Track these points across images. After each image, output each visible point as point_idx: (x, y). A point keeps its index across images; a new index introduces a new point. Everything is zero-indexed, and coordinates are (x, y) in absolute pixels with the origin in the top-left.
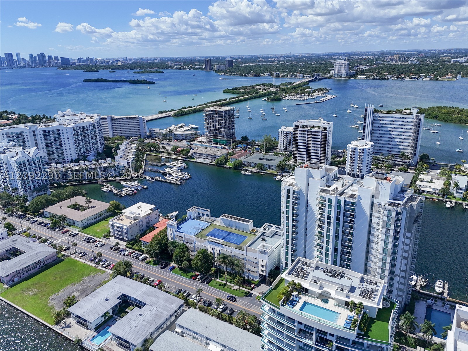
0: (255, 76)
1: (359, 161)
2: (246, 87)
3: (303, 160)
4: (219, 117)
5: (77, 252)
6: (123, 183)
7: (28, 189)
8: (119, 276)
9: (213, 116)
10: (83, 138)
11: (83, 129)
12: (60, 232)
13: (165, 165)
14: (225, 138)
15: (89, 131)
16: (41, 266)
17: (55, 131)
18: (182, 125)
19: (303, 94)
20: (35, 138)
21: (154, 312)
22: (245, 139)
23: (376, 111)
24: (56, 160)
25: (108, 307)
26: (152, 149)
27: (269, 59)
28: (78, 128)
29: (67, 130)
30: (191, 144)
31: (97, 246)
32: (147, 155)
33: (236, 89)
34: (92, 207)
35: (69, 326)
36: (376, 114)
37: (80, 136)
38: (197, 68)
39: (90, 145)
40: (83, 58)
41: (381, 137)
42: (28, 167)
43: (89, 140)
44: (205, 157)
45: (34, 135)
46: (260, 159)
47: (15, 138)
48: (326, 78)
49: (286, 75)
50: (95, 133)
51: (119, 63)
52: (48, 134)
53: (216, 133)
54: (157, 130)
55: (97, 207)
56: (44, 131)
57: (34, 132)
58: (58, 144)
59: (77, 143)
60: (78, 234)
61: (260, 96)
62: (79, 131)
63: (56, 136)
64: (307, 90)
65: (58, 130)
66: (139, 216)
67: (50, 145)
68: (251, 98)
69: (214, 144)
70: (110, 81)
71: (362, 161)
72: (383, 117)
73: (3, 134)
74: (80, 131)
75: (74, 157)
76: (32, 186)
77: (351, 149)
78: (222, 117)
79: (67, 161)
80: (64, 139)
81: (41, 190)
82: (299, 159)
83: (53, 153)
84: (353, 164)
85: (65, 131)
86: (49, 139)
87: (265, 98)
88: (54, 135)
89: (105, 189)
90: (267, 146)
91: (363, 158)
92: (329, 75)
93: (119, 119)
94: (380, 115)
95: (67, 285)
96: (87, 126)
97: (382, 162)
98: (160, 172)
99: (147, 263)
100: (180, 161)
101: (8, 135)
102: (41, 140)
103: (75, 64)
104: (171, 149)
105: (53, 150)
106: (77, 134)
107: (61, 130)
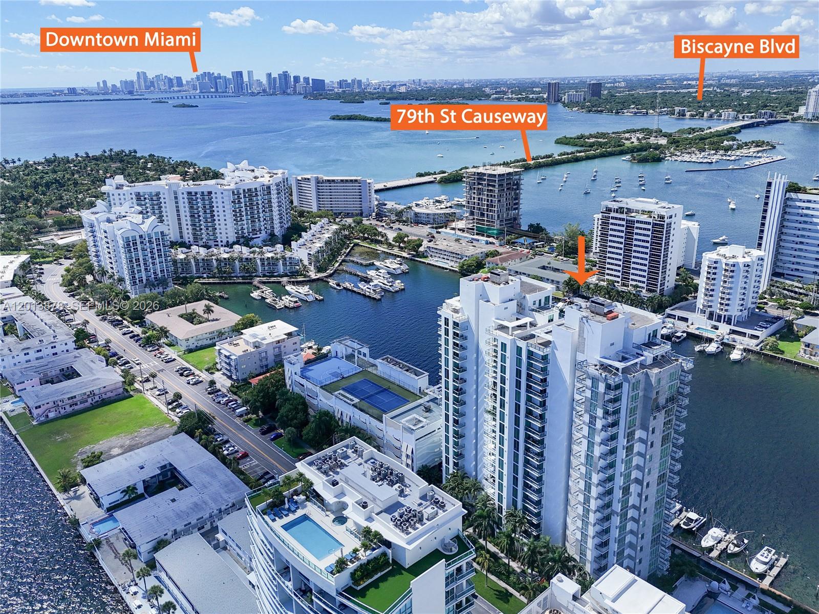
0: (636, 113)
1: (724, 287)
2: (603, 135)
3: (615, 276)
4: (489, 185)
5: (156, 387)
6: (288, 288)
7: (137, 281)
8: (183, 433)
9: (479, 184)
10: (248, 208)
11: (250, 193)
12: (153, 353)
13: (373, 264)
14: (497, 225)
15: (259, 198)
16: (94, 401)
17: (206, 193)
18: (443, 197)
19: (713, 152)
20: (177, 203)
21: (195, 499)
22: (536, 231)
23: (793, 188)
24: (204, 240)
25: (137, 479)
26: (366, 235)
27: (685, 83)
28: (241, 191)
29: (222, 193)
30: (438, 232)
31: (189, 383)
32: (356, 245)
33: (582, 137)
34: (213, 320)
35: (78, 498)
36: (793, 195)
37: (243, 205)
38: (533, 98)
39: (259, 220)
40: (346, 81)
41: (802, 243)
42: (139, 247)
43: (258, 212)
44: (445, 257)
45: (176, 198)
46: (544, 268)
47: (147, 201)
48: (787, 121)
49: (700, 113)
50: (270, 202)
51: (403, 89)
52: (194, 198)
53: (483, 215)
54: (390, 205)
55: (221, 321)
56: (189, 193)
57: (175, 193)
58: (209, 216)
59: (237, 217)
60: (174, 360)
61: (622, 153)
62: (242, 196)
63: (207, 202)
64: (726, 143)
65: (210, 193)
66: (263, 342)
67: (196, 216)
68: (602, 156)
69: (477, 234)
70: (371, 119)
71: (731, 288)
72: (809, 201)
73: (131, 194)
74: (244, 196)
75: (232, 239)
76: (144, 279)
77: (709, 261)
78: (494, 186)
79: (220, 244)
80: (217, 207)
81: (158, 285)
82: (608, 274)
83: (201, 229)
84: (711, 293)
85: (219, 195)
86: (195, 207)
87: (628, 157)
88: (203, 199)
89: (255, 294)
90: (569, 244)
91: (732, 283)
92: (796, 115)
93: (329, 181)
94: (801, 196)
95: (112, 436)
96: (256, 189)
97: (797, 296)
98: (358, 276)
99: (245, 422)
100: (399, 259)
101: (138, 196)
102: (185, 207)
103: (333, 90)
104: (394, 238)
105: (201, 225)
106: (239, 201)
107: (213, 193)
